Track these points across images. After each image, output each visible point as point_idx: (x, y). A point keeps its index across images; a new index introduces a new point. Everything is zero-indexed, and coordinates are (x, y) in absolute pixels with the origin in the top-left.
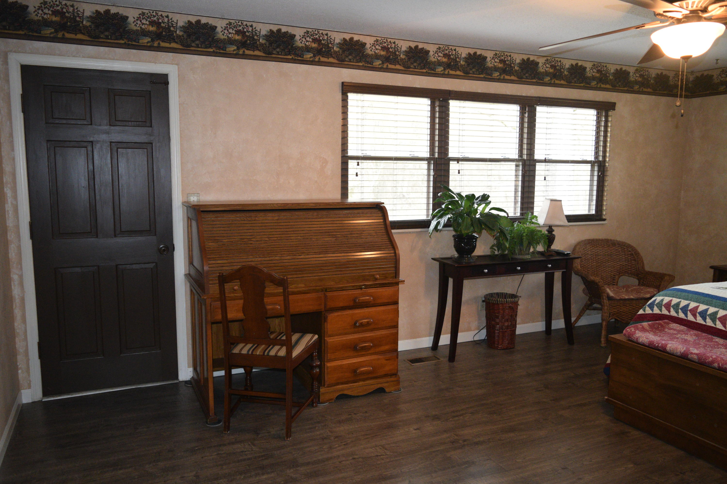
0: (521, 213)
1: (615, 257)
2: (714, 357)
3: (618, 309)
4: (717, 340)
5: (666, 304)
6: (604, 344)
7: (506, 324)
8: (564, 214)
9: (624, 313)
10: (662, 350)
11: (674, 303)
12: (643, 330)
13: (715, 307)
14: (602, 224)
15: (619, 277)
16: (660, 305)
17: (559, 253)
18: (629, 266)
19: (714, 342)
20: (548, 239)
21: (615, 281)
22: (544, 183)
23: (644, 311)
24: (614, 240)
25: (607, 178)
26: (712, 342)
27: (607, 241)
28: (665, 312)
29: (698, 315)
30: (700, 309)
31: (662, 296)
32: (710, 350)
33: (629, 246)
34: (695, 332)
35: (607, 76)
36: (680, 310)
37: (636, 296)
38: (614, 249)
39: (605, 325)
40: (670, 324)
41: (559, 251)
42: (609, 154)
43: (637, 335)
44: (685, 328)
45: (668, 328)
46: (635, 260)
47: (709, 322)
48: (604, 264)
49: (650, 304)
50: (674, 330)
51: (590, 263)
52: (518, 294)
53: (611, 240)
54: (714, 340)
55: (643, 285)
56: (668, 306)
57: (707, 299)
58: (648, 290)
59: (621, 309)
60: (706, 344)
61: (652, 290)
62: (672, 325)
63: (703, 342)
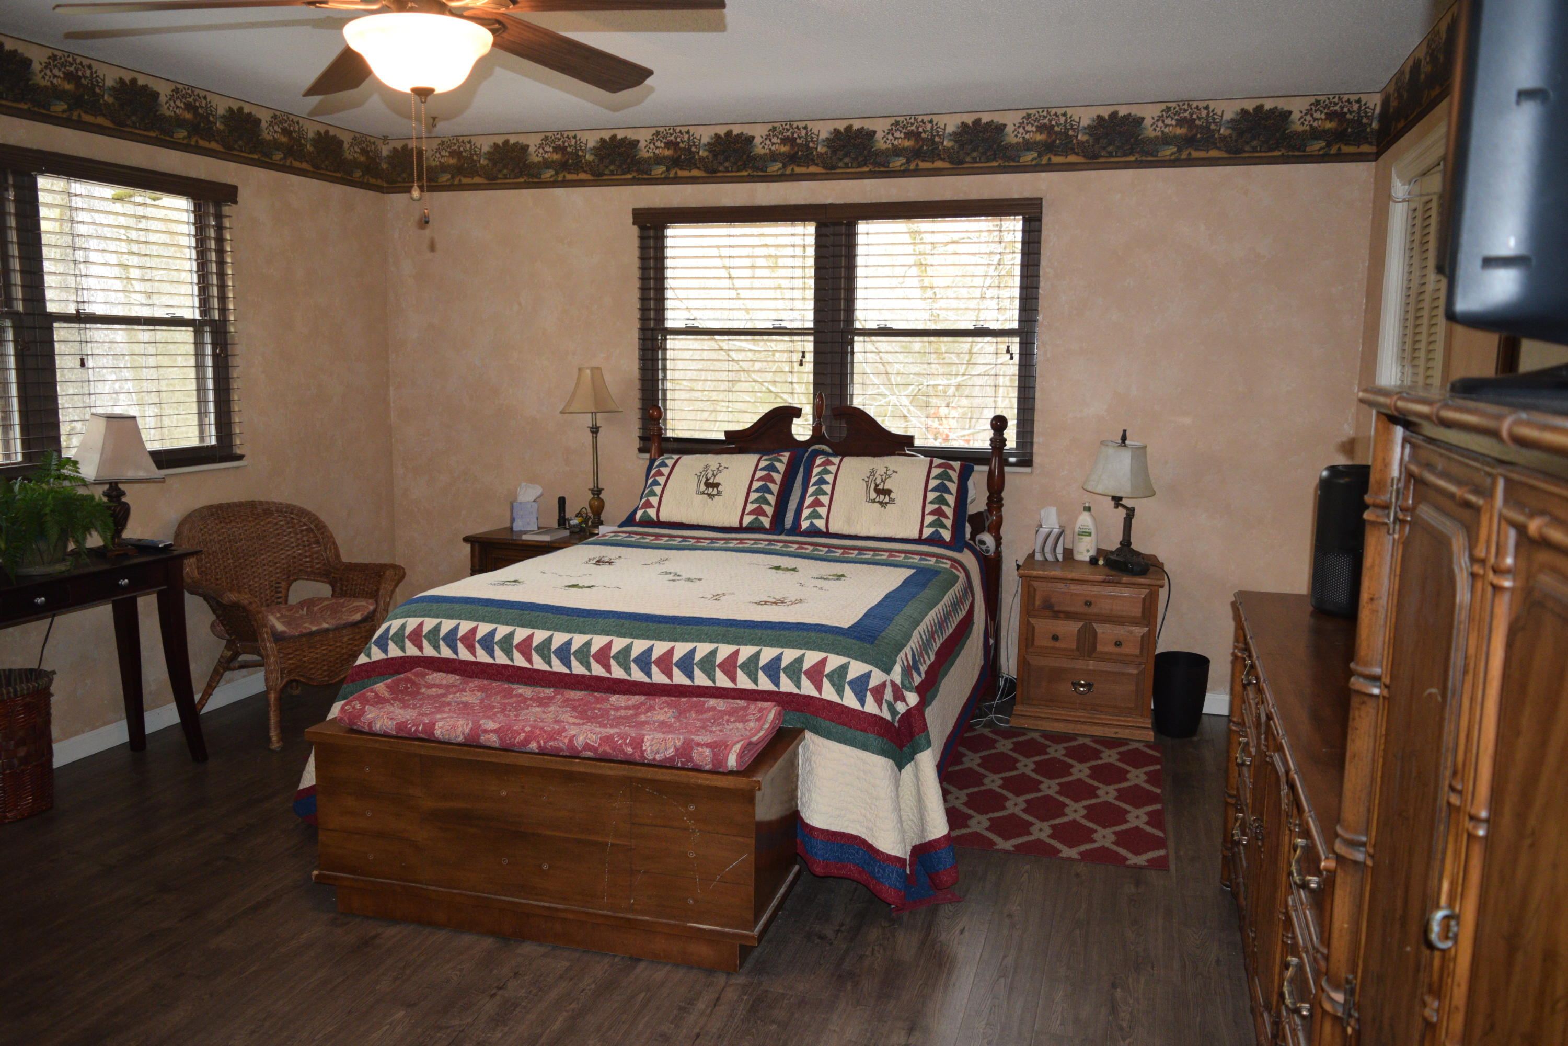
0: (24, 455)
1: (273, 540)
2: (528, 729)
3: (298, 658)
4: (520, 691)
5: (411, 633)
6: (278, 742)
7: (22, 752)
8: (145, 448)
9: (313, 663)
10: (427, 737)
11: (429, 628)
12: (380, 701)
13: (507, 624)
14: (238, 467)
15: (290, 585)
16: (399, 639)
17: (143, 547)
18: (306, 557)
19: (516, 695)
20: (112, 515)
21: (280, 595)
22: (79, 373)
23: (369, 656)
24: (267, 502)
25: (234, 361)
26: (512, 697)
27: (252, 505)
28: (411, 650)
29: (477, 645)
30: (480, 634)
31: (402, 617)
32: (516, 716)
33: (302, 512)
34: (478, 682)
35: (209, 122)
36: (441, 643)
37: (333, 622)
38: (269, 523)
39: (275, 699)
40: (427, 674)
41: (141, 543)
42: (234, 305)
43: (369, 716)
44: (458, 677)
45: (425, 686)
46: (317, 542)
47: (501, 658)
48: (252, 559)
49: (379, 638)
50: (439, 686)
51: (221, 562)
52: (46, 667)
53: (261, 503)
54: (514, 693)
55: (343, 594)
56: (416, 637)
57: (488, 609)
58: (358, 604)
59: (305, 657)
60: (505, 705)
61: (364, 603)
62: (430, 677)
63: (497, 700)
